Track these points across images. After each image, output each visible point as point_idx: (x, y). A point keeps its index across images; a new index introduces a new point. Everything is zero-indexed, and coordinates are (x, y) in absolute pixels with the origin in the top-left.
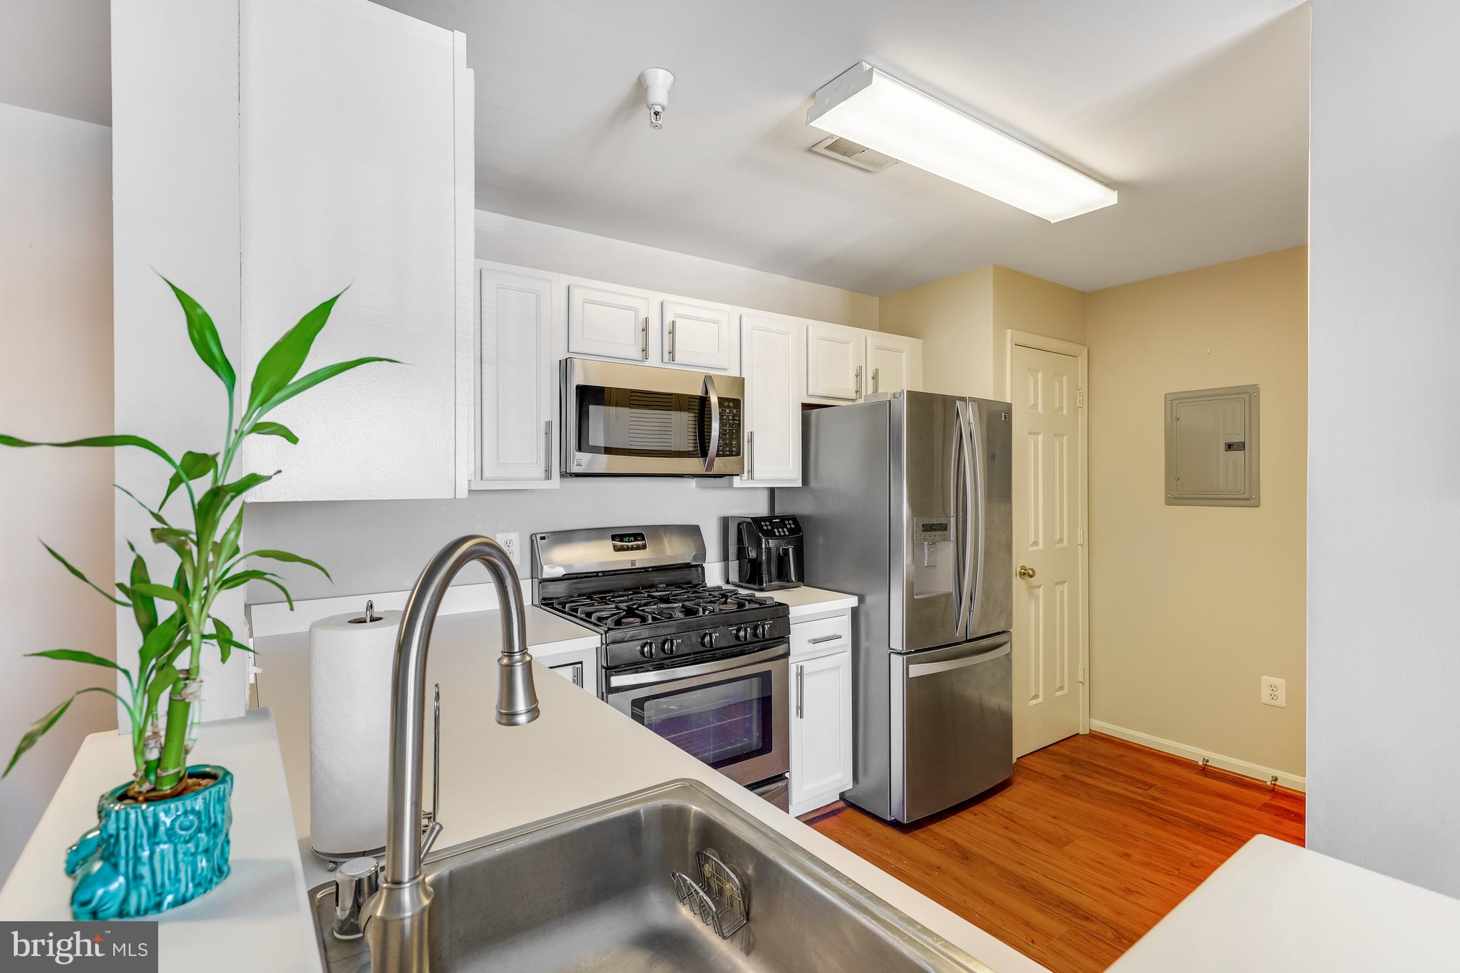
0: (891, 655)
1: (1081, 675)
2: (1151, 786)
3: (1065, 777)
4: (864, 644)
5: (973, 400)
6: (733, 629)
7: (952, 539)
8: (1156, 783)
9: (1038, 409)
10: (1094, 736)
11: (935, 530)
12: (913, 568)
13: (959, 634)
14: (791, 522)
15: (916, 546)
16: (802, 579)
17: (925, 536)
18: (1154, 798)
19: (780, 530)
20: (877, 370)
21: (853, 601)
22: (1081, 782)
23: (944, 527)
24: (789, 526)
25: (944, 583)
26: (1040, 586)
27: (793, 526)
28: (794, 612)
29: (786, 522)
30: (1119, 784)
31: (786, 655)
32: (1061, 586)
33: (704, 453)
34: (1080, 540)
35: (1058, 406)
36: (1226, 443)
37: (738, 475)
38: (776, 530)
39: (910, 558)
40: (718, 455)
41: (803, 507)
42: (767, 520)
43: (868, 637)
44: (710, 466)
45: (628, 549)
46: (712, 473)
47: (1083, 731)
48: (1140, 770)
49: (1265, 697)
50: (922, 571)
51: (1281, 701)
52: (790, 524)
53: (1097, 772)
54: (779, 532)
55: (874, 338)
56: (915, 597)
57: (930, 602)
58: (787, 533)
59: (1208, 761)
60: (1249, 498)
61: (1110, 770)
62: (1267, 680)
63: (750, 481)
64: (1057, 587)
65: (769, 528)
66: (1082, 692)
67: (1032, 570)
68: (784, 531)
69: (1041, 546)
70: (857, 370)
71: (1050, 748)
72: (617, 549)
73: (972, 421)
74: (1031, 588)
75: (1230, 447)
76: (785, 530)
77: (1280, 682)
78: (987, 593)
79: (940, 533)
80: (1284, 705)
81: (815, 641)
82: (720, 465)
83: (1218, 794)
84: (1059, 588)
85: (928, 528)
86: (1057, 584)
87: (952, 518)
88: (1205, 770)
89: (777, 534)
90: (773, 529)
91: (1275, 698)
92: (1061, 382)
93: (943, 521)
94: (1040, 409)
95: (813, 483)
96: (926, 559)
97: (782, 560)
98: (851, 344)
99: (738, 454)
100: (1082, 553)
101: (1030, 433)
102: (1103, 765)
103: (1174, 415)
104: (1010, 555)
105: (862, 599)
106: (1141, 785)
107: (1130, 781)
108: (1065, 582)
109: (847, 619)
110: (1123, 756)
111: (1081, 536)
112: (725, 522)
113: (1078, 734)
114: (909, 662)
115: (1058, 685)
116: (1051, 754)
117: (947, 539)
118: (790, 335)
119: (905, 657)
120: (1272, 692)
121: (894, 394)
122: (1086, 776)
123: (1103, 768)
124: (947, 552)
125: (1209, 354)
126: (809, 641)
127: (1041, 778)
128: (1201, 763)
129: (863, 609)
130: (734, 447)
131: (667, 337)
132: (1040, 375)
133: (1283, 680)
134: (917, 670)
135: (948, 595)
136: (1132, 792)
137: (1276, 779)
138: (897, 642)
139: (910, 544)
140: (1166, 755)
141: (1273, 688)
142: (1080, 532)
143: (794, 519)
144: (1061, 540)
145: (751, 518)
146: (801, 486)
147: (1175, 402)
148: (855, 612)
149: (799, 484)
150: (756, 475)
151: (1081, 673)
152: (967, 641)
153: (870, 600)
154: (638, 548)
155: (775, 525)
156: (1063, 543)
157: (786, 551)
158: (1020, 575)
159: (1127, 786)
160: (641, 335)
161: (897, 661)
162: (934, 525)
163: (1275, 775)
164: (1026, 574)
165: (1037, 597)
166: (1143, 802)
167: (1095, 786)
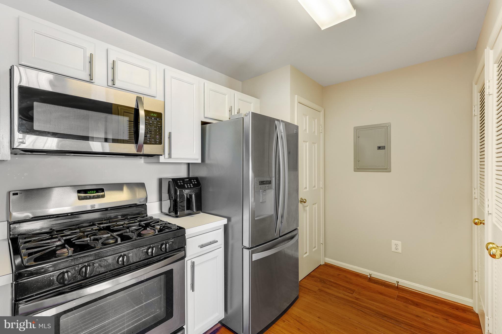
0: (244, 249)
1: (322, 241)
2: (354, 291)
3: (320, 290)
4: (230, 242)
5: (283, 121)
6: (144, 249)
7: (273, 188)
8: (355, 289)
9: (306, 131)
10: (327, 265)
11: (265, 184)
12: (254, 204)
13: (276, 235)
14: (195, 180)
15: (256, 192)
16: (200, 209)
17: (260, 187)
18: (357, 299)
19: (188, 185)
20: (239, 109)
21: (225, 221)
22: (327, 292)
23: (270, 182)
24: (193, 183)
25: (269, 210)
26: (307, 206)
27: (196, 183)
28: (188, 232)
29: (192, 181)
30: (341, 291)
31: (183, 258)
32: (315, 205)
33: (136, 142)
34: (321, 186)
35: (314, 131)
36: (378, 147)
37: (162, 155)
38: (186, 185)
39: (253, 199)
40: (145, 143)
41: (201, 173)
42: (181, 180)
43: (233, 238)
44: (140, 149)
45: (90, 198)
46: (142, 153)
47: (322, 263)
48: (347, 282)
49: (393, 249)
50: (259, 204)
51: (400, 250)
52: (194, 182)
53: (331, 285)
54: (187, 186)
55: (238, 95)
56: (256, 219)
57: (263, 220)
58: (192, 186)
59: (371, 275)
60: (386, 168)
61: (336, 283)
62: (394, 242)
63: (170, 159)
64: (313, 205)
65: (182, 184)
66: (322, 247)
67: (305, 200)
68: (190, 186)
69: (308, 189)
70: (230, 108)
71: (311, 273)
72: (80, 198)
73: (282, 131)
74: (304, 207)
75: (379, 148)
76: (191, 184)
77: (399, 243)
78: (289, 213)
79: (267, 185)
80: (401, 252)
81: (202, 246)
82: (148, 149)
83: (379, 292)
84: (314, 206)
85: (262, 183)
86: (313, 204)
87: (273, 178)
88: (371, 280)
89: (186, 187)
90: (184, 184)
91: (397, 249)
92: (315, 121)
93: (268, 179)
94: (307, 132)
95: (207, 161)
96: (261, 199)
97: (189, 201)
98: (227, 95)
99: (160, 143)
100: (322, 191)
101: (304, 141)
102: (333, 281)
103: (358, 136)
104: (298, 194)
105: (229, 219)
106: (349, 291)
107: (345, 289)
108: (316, 204)
109: (222, 231)
110: (339, 275)
111: (322, 185)
112: (160, 181)
113: (321, 265)
114: (253, 253)
115: (314, 246)
116: (313, 277)
117: (271, 188)
118: (194, 85)
119: (250, 250)
120: (396, 247)
121: (245, 114)
122: (328, 288)
123: (334, 283)
124: (271, 194)
125: (371, 111)
126: (199, 246)
127: (310, 292)
128: (369, 277)
129: (230, 224)
130: (158, 139)
131: (110, 71)
132: (307, 117)
133: (400, 242)
134: (256, 256)
135: (271, 216)
136: (347, 296)
137: (398, 282)
138: (246, 243)
139: (253, 191)
140: (355, 273)
141: (396, 245)
142: (321, 183)
143: (197, 179)
144: (315, 186)
145: (172, 179)
146: (200, 162)
147: (357, 130)
148: (226, 227)
149: (199, 161)
150: (173, 156)
151: (321, 240)
152: (280, 237)
153: (233, 220)
154: (98, 197)
155: (186, 182)
156: (315, 187)
157: (191, 196)
158: (300, 202)
159: (345, 293)
160: (88, 65)
161: (246, 253)
162: (264, 181)
163: (398, 280)
164: (304, 201)
165: (306, 211)
166: (353, 302)
167: (332, 295)
